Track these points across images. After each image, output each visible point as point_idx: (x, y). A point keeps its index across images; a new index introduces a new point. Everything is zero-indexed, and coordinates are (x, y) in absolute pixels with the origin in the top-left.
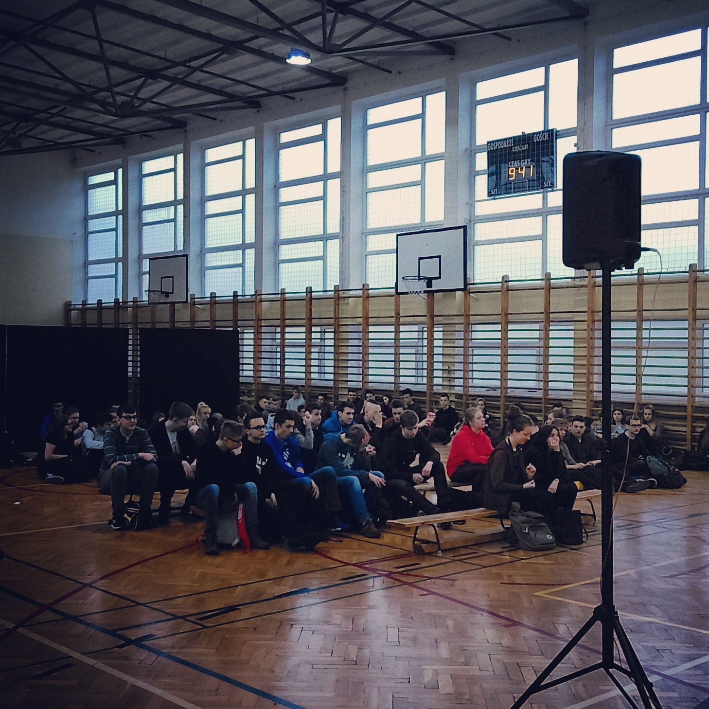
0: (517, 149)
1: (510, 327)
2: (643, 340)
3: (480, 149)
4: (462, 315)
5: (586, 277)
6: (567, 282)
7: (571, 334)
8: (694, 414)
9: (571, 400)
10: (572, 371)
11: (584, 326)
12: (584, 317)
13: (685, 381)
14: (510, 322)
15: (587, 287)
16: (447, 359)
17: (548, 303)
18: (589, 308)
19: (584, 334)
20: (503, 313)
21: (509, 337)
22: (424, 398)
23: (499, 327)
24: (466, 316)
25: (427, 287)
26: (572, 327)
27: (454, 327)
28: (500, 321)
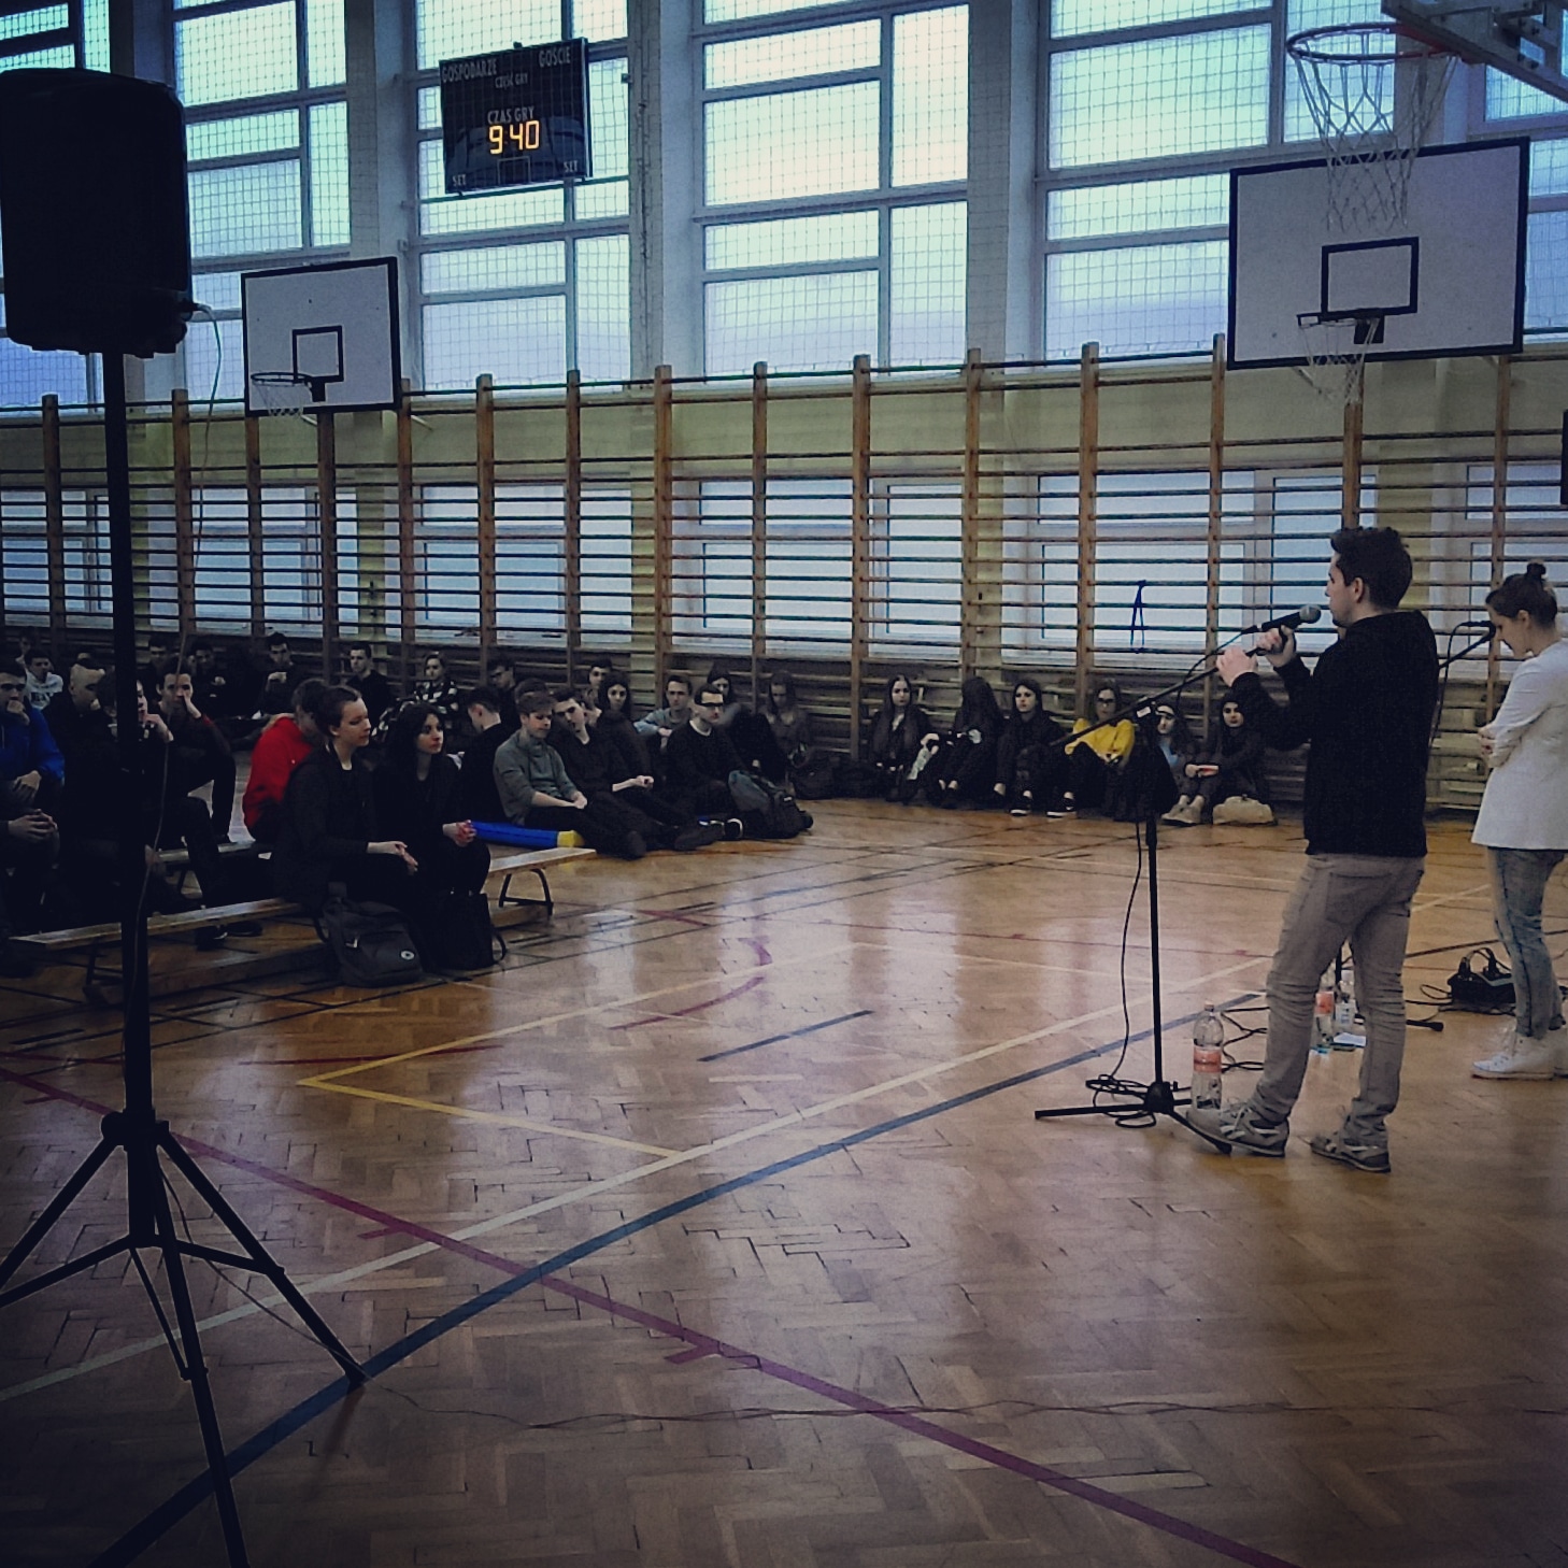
0: (503, 82)
1: (499, 492)
2: (768, 522)
3: (428, 79)
4: (394, 466)
5: (651, 381)
6: (614, 393)
7: (625, 508)
8: (866, 680)
9: (627, 654)
10: (629, 591)
11: (648, 491)
12: (647, 470)
13: (846, 610)
14: (497, 481)
15: (652, 403)
16: (368, 566)
17: (574, 439)
18: (656, 451)
19: (649, 509)
20: (482, 461)
21: (497, 514)
22: (319, 654)
23: (472, 493)
24: (405, 467)
25: (315, 400)
26: (627, 494)
27: (383, 491)
28: (474, 480)
